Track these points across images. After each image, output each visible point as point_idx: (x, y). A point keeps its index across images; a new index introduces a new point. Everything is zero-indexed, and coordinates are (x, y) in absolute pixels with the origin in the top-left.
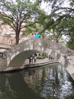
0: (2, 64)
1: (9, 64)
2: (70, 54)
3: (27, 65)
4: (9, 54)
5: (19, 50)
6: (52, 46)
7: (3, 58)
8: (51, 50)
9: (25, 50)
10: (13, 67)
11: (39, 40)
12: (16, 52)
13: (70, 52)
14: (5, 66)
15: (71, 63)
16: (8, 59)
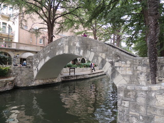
0: (26, 76)
1: (37, 75)
2: (118, 58)
3: (66, 77)
4: (35, 61)
5: (49, 54)
6: (94, 47)
7: (27, 67)
8: (93, 54)
9: (57, 54)
10: (43, 80)
11: (77, 38)
12: (45, 58)
13: (118, 56)
14: (31, 78)
15: (120, 72)
16: (34, 68)
